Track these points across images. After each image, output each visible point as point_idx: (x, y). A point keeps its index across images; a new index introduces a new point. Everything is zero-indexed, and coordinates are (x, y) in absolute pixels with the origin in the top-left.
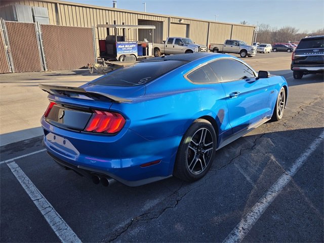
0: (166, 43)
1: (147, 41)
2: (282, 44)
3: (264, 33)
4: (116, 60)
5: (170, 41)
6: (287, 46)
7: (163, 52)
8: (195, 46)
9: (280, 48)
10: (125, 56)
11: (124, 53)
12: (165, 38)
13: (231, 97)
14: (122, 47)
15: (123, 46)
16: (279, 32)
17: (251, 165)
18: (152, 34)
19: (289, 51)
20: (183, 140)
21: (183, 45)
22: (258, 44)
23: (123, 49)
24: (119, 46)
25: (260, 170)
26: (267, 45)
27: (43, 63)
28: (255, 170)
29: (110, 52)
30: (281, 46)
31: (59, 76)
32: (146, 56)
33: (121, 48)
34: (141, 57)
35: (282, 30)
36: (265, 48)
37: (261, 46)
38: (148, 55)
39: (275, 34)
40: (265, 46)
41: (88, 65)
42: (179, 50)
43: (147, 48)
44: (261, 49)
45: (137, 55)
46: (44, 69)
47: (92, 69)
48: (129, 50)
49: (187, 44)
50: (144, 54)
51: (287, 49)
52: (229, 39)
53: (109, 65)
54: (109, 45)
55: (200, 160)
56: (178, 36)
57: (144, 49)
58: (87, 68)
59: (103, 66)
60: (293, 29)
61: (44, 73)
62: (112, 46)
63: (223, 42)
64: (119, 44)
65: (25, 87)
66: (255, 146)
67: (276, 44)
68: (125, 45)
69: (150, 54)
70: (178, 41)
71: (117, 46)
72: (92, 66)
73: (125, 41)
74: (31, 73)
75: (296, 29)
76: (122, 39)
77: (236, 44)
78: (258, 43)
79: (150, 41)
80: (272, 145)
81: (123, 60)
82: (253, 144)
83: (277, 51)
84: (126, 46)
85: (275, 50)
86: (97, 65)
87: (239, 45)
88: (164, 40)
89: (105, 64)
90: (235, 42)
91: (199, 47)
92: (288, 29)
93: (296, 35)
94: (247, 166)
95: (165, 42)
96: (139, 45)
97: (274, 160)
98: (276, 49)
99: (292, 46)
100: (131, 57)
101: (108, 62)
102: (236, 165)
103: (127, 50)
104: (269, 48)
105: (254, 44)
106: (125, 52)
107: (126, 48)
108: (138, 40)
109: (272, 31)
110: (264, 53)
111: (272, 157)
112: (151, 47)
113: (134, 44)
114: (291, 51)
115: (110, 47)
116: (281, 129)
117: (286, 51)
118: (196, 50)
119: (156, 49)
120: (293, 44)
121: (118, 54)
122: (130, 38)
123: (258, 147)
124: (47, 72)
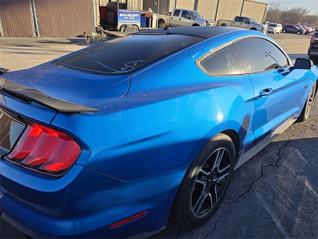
0: (172, 14)
1: (152, 11)
2: (293, 25)
3: (274, 12)
4: (116, 30)
5: (177, 12)
6: (297, 28)
7: (168, 25)
8: (202, 20)
9: (290, 29)
10: (126, 26)
11: (125, 22)
12: (171, 10)
13: (261, 96)
14: (123, 15)
15: (125, 15)
16: (290, 12)
17: (280, 196)
18: (158, 3)
19: (299, 33)
20: (188, 173)
21: (190, 18)
22: (268, 24)
23: (125, 18)
24: (121, 15)
25: (293, 208)
26: (278, 24)
27: (36, 28)
28: (287, 207)
29: (111, 20)
30: (291, 27)
31: (52, 44)
32: (150, 28)
33: (123, 17)
34: (144, 28)
35: (293, 10)
36: (275, 28)
37: (271, 25)
38: (151, 27)
39: (285, 14)
40: (275, 26)
41: (85, 33)
42: (186, 23)
43: (150, 19)
44: (270, 29)
45: (139, 27)
46: (37, 35)
47: (89, 39)
48: (131, 20)
49: (194, 18)
50: (148, 26)
51: (297, 30)
52: (239, 15)
53: (108, 35)
54: (110, 12)
55: (210, 194)
56: (185, 8)
57: (148, 19)
58: (83, 36)
59: (100, 36)
60: (304, 10)
61: (36, 39)
62: (113, 13)
63: (233, 19)
64: (122, 12)
65: (10, 54)
66: (281, 161)
67: (286, 24)
68: (127, 13)
69: (154, 26)
70: (185, 13)
71: (118, 14)
72: (89, 35)
73: (128, 9)
74: (21, 38)
75: (307, 10)
76: (124, 6)
77: (246, 21)
78: (267, 22)
79: (155, 11)
80: (303, 160)
81: (124, 31)
82: (277, 157)
83: (287, 32)
84: (128, 15)
85: (284, 31)
86: (94, 34)
87: (249, 23)
88: (170, 11)
89: (103, 34)
90: (245, 20)
91: (207, 22)
92: (299, 10)
93: (306, 16)
94: (274, 199)
95: (170, 13)
96: (142, 15)
97: (310, 188)
98: (286, 30)
99: (302, 27)
100: (133, 28)
101: (107, 31)
102: (259, 195)
103: (129, 20)
104: (279, 28)
105: (264, 23)
106: (127, 21)
107: (129, 17)
108: (142, 9)
109: (282, 11)
110: (273, 33)
111: (307, 183)
112: (155, 18)
113: (137, 13)
114: (301, 34)
115: (110, 15)
116: (310, 134)
117: (296, 33)
118: (204, 24)
119: (161, 21)
120: (303, 26)
121: (119, 23)
122: (133, 7)
123: (284, 163)
124: (39, 38)
